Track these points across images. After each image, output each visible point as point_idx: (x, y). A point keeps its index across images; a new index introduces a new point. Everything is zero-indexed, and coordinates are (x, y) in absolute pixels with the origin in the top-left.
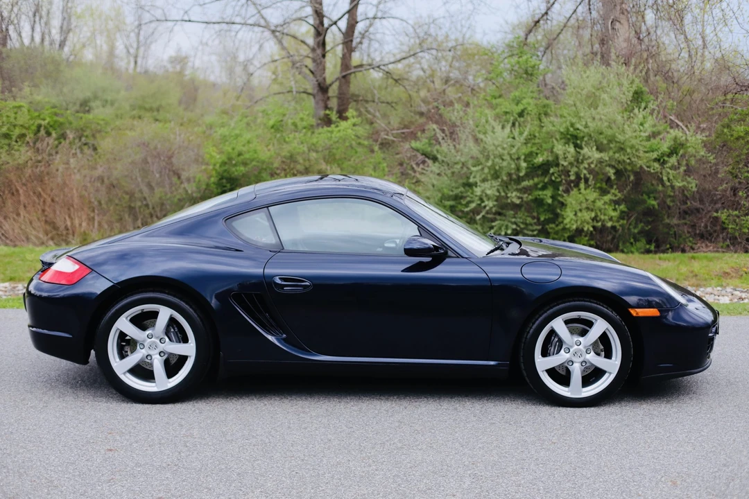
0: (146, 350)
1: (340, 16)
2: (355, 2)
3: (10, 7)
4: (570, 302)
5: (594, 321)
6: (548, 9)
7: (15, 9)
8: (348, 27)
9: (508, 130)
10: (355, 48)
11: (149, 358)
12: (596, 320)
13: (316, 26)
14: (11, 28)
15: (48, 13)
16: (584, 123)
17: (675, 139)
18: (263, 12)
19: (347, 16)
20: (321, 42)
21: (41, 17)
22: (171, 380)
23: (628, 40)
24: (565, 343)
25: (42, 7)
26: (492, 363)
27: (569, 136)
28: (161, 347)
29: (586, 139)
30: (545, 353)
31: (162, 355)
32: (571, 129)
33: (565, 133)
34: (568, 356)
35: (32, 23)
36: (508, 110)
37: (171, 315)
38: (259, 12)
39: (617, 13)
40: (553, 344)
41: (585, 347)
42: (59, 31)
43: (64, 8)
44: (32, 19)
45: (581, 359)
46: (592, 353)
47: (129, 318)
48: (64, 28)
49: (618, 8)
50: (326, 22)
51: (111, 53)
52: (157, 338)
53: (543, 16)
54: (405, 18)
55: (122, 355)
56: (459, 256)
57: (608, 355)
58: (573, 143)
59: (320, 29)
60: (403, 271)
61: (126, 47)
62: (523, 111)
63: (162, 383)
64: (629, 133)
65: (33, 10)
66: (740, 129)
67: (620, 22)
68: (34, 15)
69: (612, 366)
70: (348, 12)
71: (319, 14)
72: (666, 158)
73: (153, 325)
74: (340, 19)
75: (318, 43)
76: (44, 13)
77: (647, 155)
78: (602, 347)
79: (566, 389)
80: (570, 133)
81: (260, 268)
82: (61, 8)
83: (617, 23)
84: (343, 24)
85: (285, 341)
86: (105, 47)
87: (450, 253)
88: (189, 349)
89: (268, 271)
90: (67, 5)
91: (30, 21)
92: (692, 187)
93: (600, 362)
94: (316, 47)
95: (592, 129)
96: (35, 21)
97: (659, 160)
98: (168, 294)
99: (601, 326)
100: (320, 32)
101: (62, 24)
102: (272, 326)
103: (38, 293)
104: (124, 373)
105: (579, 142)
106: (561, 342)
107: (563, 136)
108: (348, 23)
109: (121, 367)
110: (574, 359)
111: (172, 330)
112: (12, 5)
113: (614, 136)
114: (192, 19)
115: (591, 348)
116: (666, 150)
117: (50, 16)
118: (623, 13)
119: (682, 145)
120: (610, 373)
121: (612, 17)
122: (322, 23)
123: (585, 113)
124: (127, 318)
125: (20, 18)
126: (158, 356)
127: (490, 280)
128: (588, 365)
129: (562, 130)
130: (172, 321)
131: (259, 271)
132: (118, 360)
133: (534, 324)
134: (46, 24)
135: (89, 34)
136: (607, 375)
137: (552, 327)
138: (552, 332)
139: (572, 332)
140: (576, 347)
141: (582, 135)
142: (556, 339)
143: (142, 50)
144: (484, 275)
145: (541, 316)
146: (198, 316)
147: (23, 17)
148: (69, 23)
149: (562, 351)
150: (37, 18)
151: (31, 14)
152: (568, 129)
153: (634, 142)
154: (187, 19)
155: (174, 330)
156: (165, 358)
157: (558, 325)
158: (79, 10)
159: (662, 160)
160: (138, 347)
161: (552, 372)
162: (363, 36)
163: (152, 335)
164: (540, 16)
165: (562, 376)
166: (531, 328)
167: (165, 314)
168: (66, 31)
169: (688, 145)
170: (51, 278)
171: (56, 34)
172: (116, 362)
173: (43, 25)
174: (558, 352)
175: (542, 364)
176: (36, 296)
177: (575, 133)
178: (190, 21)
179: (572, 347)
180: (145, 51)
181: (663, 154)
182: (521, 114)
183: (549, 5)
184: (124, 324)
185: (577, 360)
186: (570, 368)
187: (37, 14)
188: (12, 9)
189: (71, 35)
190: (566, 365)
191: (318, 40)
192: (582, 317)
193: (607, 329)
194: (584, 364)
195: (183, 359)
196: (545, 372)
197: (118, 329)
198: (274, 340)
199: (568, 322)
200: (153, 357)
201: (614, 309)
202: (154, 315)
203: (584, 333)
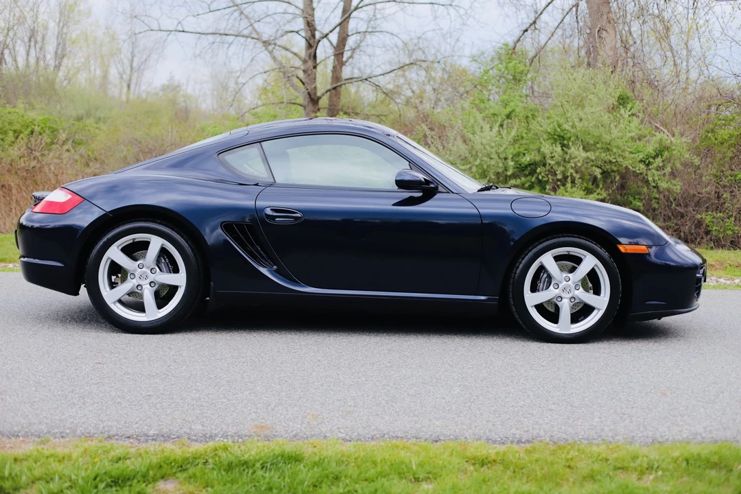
0: (137, 281)
1: (331, 28)
2: (347, 15)
3: (6, 31)
4: (559, 237)
5: (583, 257)
6: (536, 19)
7: (11, 34)
8: (338, 40)
9: (496, 128)
10: (346, 62)
11: (139, 288)
12: (585, 256)
13: (308, 38)
14: (6, 52)
15: (43, 39)
16: (571, 124)
17: (661, 140)
18: (256, 25)
19: (338, 29)
20: (313, 54)
21: (36, 42)
22: (160, 310)
23: (615, 49)
24: (554, 278)
25: (37, 32)
26: (483, 298)
27: (556, 137)
28: (152, 277)
29: (572, 139)
30: (534, 289)
31: (153, 285)
32: (559, 130)
33: (552, 133)
34: (557, 291)
35: (27, 48)
36: (496, 112)
37: (163, 245)
38: (252, 25)
39: (604, 22)
40: (541, 279)
41: (574, 283)
42: (53, 56)
43: (59, 33)
44: (28, 44)
45: (570, 295)
46: (581, 289)
47: (120, 248)
48: (59, 52)
49: (605, 17)
50: (318, 35)
51: (105, 77)
52: (148, 268)
53: (531, 25)
54: (395, 33)
55: (113, 285)
56: (449, 191)
57: (597, 291)
58: (560, 143)
59: (311, 42)
60: (394, 205)
61: (120, 74)
62: (511, 113)
63: (153, 313)
64: (615, 132)
65: (28, 35)
66: (724, 133)
67: (606, 31)
68: (30, 40)
69: (601, 302)
70: (340, 24)
71: (310, 26)
72: (651, 160)
73: (144, 256)
74: (331, 32)
75: (310, 55)
76: (39, 39)
77: (632, 156)
78: (590, 285)
79: (555, 325)
80: (557, 133)
81: (251, 200)
82: (56, 33)
83: (604, 32)
84: (334, 37)
85: (278, 272)
86: (98, 72)
87: (440, 189)
88: (180, 280)
89: (260, 204)
90: (62, 30)
91: (25, 46)
92: (677, 189)
93: (589, 298)
94: (307, 58)
95: (578, 129)
96: (30, 46)
97: (644, 162)
98: (160, 223)
99: (589, 262)
100: (312, 44)
101: (57, 49)
102: (263, 257)
103: (30, 224)
104: (114, 303)
105: (565, 142)
106: (550, 277)
107: (550, 136)
108: (339, 37)
109: (110, 296)
110: (563, 295)
111: (163, 261)
112: (8, 30)
113: (600, 137)
114: (185, 30)
115: (580, 284)
116: (652, 152)
117: (45, 42)
118: (609, 22)
119: (668, 148)
120: (599, 310)
121: (599, 26)
122: (313, 36)
123: (573, 114)
124: (118, 247)
125: (16, 42)
126: (149, 286)
127: (481, 216)
128: (577, 301)
129: (549, 130)
130: (163, 252)
131: (250, 203)
132: (108, 289)
133: (523, 259)
134: (41, 49)
135: (83, 60)
136: (595, 311)
137: (541, 262)
138: (542, 268)
139: (562, 269)
140: (565, 282)
141: (569, 135)
142: (545, 275)
143: (135, 76)
144: (475, 211)
145: (530, 251)
146: (190, 246)
147: (19, 42)
148: (64, 49)
149: (551, 287)
150: (32, 44)
151: (26, 39)
152: (555, 130)
153: (620, 143)
154: (181, 30)
155: (165, 261)
156: (155, 288)
157: (547, 260)
158: (74, 36)
159: (647, 161)
160: (129, 277)
161: (540, 308)
162: (353, 50)
163: (143, 266)
164: (528, 25)
165: (551, 312)
166: (520, 263)
167: (156, 243)
168: (60, 56)
169: (673, 148)
170: (43, 208)
172: (106, 291)
173: (38, 50)
174: (548, 287)
175: (531, 299)
176: (28, 227)
177: (562, 134)
178: (183, 31)
179: (561, 282)
180: (138, 77)
181: (648, 156)
182: (508, 116)
183: (537, 15)
184: (115, 253)
185: (566, 296)
186: (559, 304)
187: (32, 39)
188: (8, 34)
189: (65, 60)
190: (555, 300)
191: (310, 51)
192: (571, 253)
193: (596, 265)
194: (573, 301)
195: (174, 289)
196: (534, 308)
197: (109, 258)
198: (264, 271)
199: (557, 258)
200: (144, 287)
201: (602, 246)
202: (145, 245)
203: (572, 270)
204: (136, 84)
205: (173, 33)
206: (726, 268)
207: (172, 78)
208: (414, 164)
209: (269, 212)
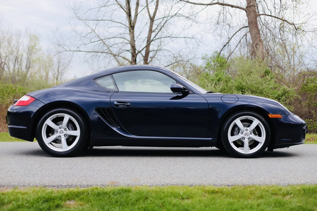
0: (59, 134)
1: (142, 49)
2: (149, 43)
3: (5, 57)
4: (242, 112)
5: (253, 120)
6: (229, 41)
7: (7, 58)
8: (145, 54)
9: (213, 85)
10: (149, 63)
11: (60, 137)
12: (254, 120)
13: (132, 53)
14: (5, 66)
15: (21, 60)
16: (245, 82)
17: (284, 89)
18: (110, 48)
19: (145, 49)
20: (135, 59)
21: (18, 62)
22: (69, 147)
23: (262, 52)
24: (241, 130)
25: (18, 58)
26: (210, 139)
27: (239, 88)
28: (65, 132)
29: (246, 89)
30: (232, 134)
31: (65, 136)
32: (240, 85)
33: (238, 87)
34: (242, 135)
35: (14, 64)
36: (213, 79)
37: (70, 118)
38: (109, 48)
39: (258, 41)
40: (235, 130)
41: (250, 131)
42: (25, 67)
43: (27, 58)
44: (14, 63)
45: (248, 137)
46: (253, 134)
47: (51, 120)
48: (28, 66)
49: (258, 39)
50: (137, 52)
51: (47, 75)
52: (63, 128)
53: (227, 43)
54: (169, 50)
55: (48, 136)
56: (194, 93)
57: (260, 135)
58: (241, 91)
59: (134, 54)
60: (170, 99)
61: (53, 75)
62: (219, 79)
63: (65, 148)
64: (265, 85)
65: (15, 59)
66: (311, 85)
67: (259, 45)
68: (15, 61)
69: (262, 140)
70: (146, 47)
71: (133, 47)
72: (280, 97)
73: (62, 124)
74: (142, 50)
75: (133, 60)
76: (19, 60)
77: (272, 95)
78: (257, 133)
79: (242, 150)
80: (240, 87)
81: (108, 98)
82: (26, 58)
83: (258, 45)
84: (143, 53)
85: (120, 129)
86: (44, 74)
87: (190, 92)
88: (77, 133)
89: (112, 100)
90: (29, 57)
91: (13, 63)
92: (292, 110)
93: (257, 138)
94: (132, 61)
95: (249, 84)
96: (15, 63)
97: (277, 98)
98: (68, 109)
99: (256, 122)
100: (134, 55)
101: (27, 64)
102: (114, 123)
103: (12, 111)
104: (49, 144)
105: (243, 90)
106: (239, 129)
107: (237, 88)
108: (146, 52)
109: (47, 141)
110: (245, 137)
111: (70, 125)
112: (6, 57)
113: (258, 88)
114: (81, 50)
115: (252, 132)
116: (281, 94)
117: (22, 62)
118: (260, 41)
119: (286, 92)
120: (261, 143)
121: (256, 43)
122: (135, 52)
123: (245, 77)
124: (50, 119)
125: (9, 62)
127: (208, 104)
128: (251, 139)
129: (236, 85)
130: (70, 121)
131: (108, 100)
132: (46, 138)
133: (227, 121)
134: (20, 65)
135: (38, 69)
136: (260, 144)
137: (235, 123)
138: (235, 126)
139: (244, 126)
140: (245, 131)
141: (244, 87)
142: (237, 129)
144: (206, 101)
145: (230, 118)
146: (82, 118)
147: (11, 62)
148: (30, 64)
149: (240, 133)
150: (16, 63)
151: (14, 61)
152: (239, 86)
153: (266, 90)
154: (79, 50)
155: (71, 125)
156: (66, 137)
157: (238, 122)
158: (34, 59)
159: (279, 98)
160: (55, 133)
162: (152, 58)
163: (61, 127)
164: (226, 43)
165: (239, 144)
166: (226, 123)
167: (67, 117)
168: (28, 68)
169: (290, 92)
170: (17, 104)
171: (24, 68)
172: (45, 139)
173: (19, 65)
174: (238, 134)
175: (231, 139)
176: (11, 112)
177: (242, 87)
178: (80, 51)
179: (244, 131)
180: (61, 76)
181: (279, 96)
182: (219, 80)
183: (229, 39)
184: (49, 122)
185: (246, 137)
186: (243, 141)
187: (16, 61)
188: (6, 59)
189: (30, 69)
190: (242, 139)
191: (134, 58)
192: (248, 119)
193: (259, 124)
194: (249, 139)
195: (75, 137)
196: (232, 143)
197: (47, 124)
198: (115, 129)
199: (242, 121)
200: (62, 137)
201: (261, 115)
202: (62, 119)
203: (249, 126)
204: (60, 79)
205: (75, 52)
206: (315, 140)
207: (75, 77)
208: (178, 81)
209: (116, 103)
